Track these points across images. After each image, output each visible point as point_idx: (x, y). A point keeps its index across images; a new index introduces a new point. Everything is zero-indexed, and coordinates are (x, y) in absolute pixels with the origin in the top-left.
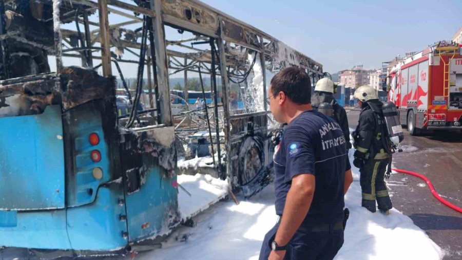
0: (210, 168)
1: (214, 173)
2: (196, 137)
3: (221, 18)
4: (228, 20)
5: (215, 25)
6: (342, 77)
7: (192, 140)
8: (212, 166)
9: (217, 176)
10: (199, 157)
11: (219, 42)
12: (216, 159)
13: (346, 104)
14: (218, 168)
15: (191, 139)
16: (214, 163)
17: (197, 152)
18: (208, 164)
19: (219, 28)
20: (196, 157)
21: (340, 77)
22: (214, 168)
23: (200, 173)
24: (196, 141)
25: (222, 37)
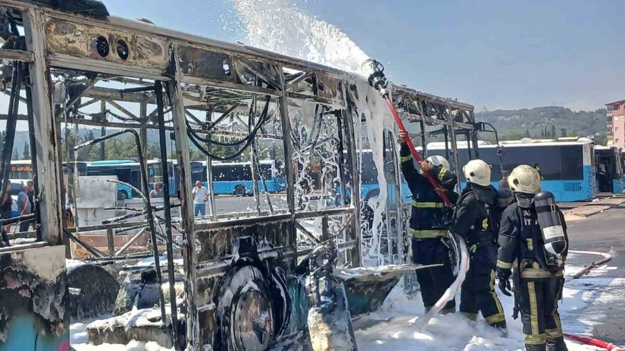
0: (157, 327)
1: (164, 336)
2: (139, 268)
3: (175, 44)
4: (194, 46)
5: (162, 60)
6: (616, 119)
7: (131, 277)
8: (160, 323)
9: (170, 343)
10: (139, 308)
11: (171, 88)
12: (168, 310)
13: (602, 189)
14: (170, 326)
15: (129, 273)
16: (164, 317)
17: (137, 298)
18: (153, 320)
19: (172, 62)
20: (135, 308)
21: (610, 119)
22: (163, 328)
23: (137, 340)
24: (138, 277)
25: (177, 79)
